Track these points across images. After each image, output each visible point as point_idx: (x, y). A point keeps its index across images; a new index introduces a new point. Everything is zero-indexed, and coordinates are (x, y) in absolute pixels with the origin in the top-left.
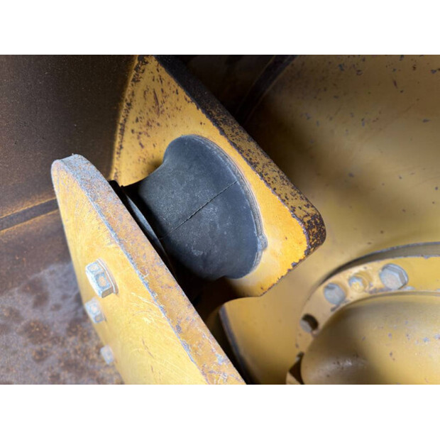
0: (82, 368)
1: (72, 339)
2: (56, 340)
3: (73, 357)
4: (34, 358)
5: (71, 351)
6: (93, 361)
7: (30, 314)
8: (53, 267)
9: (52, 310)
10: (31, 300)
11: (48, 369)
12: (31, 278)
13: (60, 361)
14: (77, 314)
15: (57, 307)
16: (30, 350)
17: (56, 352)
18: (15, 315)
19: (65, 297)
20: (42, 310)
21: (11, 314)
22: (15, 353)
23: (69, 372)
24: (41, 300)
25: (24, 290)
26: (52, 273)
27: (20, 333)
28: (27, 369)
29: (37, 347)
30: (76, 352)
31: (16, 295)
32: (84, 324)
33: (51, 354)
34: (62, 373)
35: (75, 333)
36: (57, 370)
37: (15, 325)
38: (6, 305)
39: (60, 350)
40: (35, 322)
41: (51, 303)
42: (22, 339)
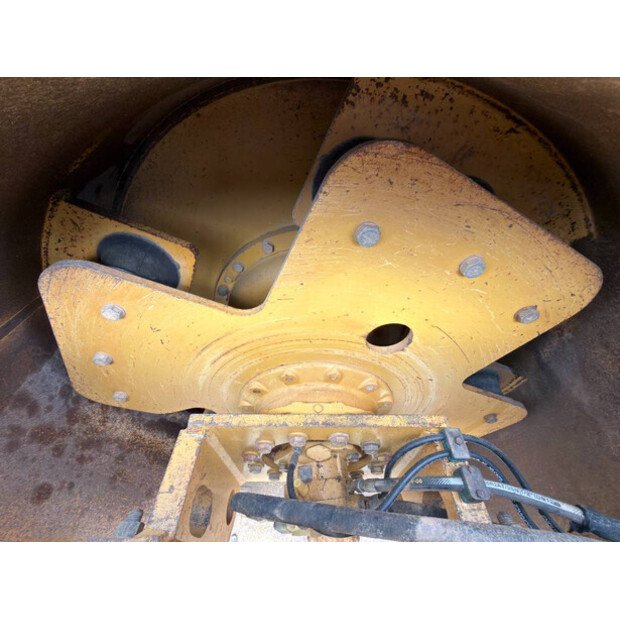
0: (98, 441)
1: (76, 426)
2: (63, 433)
3: (85, 438)
4: (54, 455)
5: (81, 434)
6: (103, 432)
7: (29, 424)
8: (29, 378)
9: (46, 412)
10: (24, 412)
11: (71, 457)
12: (15, 394)
13: (77, 446)
14: (68, 406)
15: (49, 409)
16: (46, 451)
17: (70, 442)
18: (17, 430)
19: (51, 398)
20: (39, 416)
21: (13, 430)
22: (34, 460)
23: (89, 449)
24: (33, 409)
25: (15, 406)
26: (30, 383)
27: (30, 443)
28: (53, 466)
29: (51, 446)
30: (85, 433)
31: (10, 413)
32: (78, 411)
33: (66, 445)
34: (84, 453)
35: (76, 421)
36: (78, 453)
37: (22, 439)
38: (6, 425)
39: (72, 438)
40: (38, 428)
41: (42, 408)
42: (34, 447)
